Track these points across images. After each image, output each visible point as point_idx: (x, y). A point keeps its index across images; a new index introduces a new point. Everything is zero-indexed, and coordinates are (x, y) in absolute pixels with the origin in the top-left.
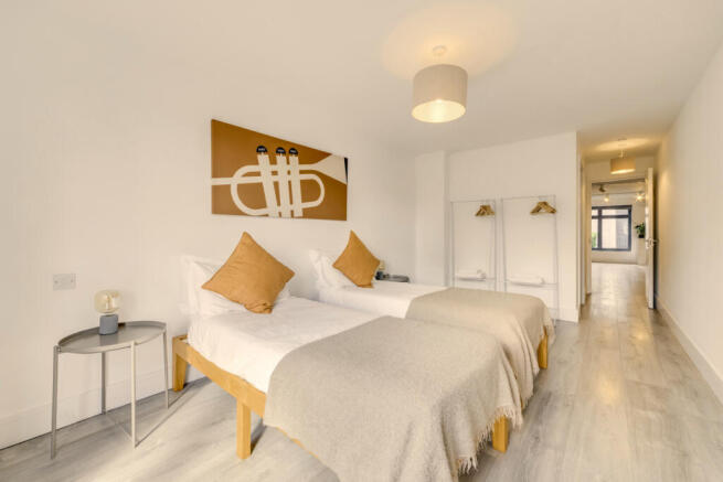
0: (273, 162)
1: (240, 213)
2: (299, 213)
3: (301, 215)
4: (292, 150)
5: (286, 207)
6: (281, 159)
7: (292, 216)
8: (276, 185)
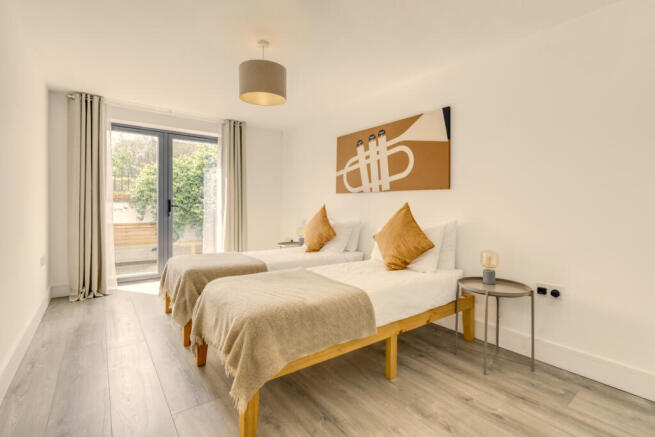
0: (367, 149)
1: (349, 192)
2: (386, 186)
3: (388, 188)
4: (381, 131)
5: (376, 183)
6: (372, 144)
7: (381, 190)
8: (368, 166)
